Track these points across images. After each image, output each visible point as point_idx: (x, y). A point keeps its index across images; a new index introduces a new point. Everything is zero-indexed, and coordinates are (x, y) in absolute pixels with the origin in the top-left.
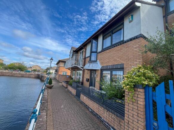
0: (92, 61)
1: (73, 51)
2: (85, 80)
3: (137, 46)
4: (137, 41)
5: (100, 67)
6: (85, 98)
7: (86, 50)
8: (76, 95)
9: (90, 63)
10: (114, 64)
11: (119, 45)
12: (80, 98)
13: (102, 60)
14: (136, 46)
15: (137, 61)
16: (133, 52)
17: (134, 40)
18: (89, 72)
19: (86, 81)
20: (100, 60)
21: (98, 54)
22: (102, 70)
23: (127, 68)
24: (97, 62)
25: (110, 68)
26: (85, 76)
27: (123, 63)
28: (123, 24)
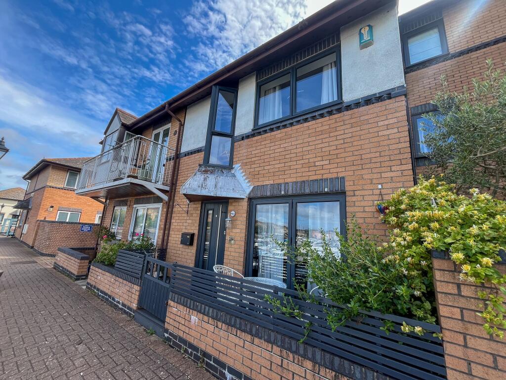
0: (214, 166)
1: (123, 125)
2: (175, 238)
3: (391, 121)
4: (391, 106)
5: (248, 191)
6: (194, 318)
7: (182, 125)
8: (140, 308)
9: (206, 172)
10: (304, 179)
11: (322, 116)
12: (164, 322)
13: (253, 163)
14: (386, 122)
15: (393, 168)
16: (376, 139)
17: (380, 104)
18: (195, 209)
19: (183, 242)
20: (244, 165)
21: (236, 144)
22: (253, 201)
23: (357, 193)
24: (233, 171)
25: (290, 193)
26: (175, 223)
27: (340, 175)
28: (337, 50)
